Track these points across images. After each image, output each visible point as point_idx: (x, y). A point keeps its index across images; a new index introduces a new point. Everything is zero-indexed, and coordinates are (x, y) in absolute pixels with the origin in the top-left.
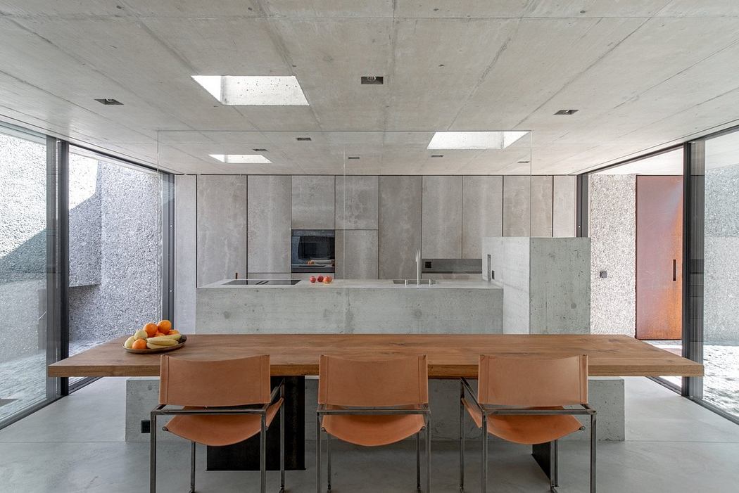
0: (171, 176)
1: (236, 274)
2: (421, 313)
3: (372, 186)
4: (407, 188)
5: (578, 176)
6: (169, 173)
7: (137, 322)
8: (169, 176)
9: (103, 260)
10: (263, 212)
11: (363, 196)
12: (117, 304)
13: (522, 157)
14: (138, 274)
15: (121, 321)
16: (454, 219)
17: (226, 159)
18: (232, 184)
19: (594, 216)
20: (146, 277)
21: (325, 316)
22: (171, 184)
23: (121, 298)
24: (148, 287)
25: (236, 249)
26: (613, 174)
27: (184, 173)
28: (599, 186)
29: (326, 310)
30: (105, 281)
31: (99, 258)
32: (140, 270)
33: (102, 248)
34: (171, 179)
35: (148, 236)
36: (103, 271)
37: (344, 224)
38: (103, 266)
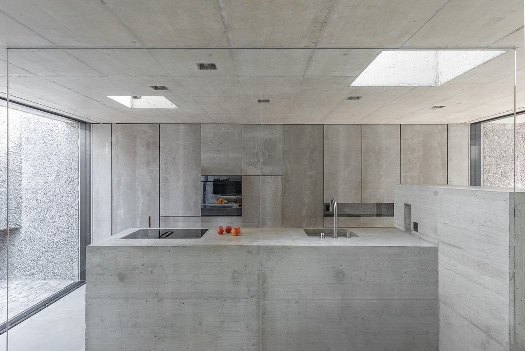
0: (88, 125)
1: (150, 217)
2: (344, 274)
3: (277, 134)
4: (309, 137)
5: (471, 124)
6: (86, 123)
7: (56, 263)
8: (86, 125)
9: (24, 205)
10: (174, 158)
11: (269, 145)
12: (37, 246)
13: (438, 102)
14: (57, 218)
15: (41, 263)
16: (354, 166)
17: (132, 104)
18: (146, 132)
19: (486, 163)
20: (65, 220)
21: (234, 278)
22: (88, 132)
23: (41, 240)
24: (66, 230)
25: (149, 194)
26: (505, 123)
27: (99, 122)
28: (492, 135)
29: (235, 272)
30: (25, 225)
31: (21, 203)
32: (58, 214)
33: (23, 194)
34: (88, 128)
35: (66, 182)
36: (24, 215)
37: (250, 170)
38: (24, 210)
